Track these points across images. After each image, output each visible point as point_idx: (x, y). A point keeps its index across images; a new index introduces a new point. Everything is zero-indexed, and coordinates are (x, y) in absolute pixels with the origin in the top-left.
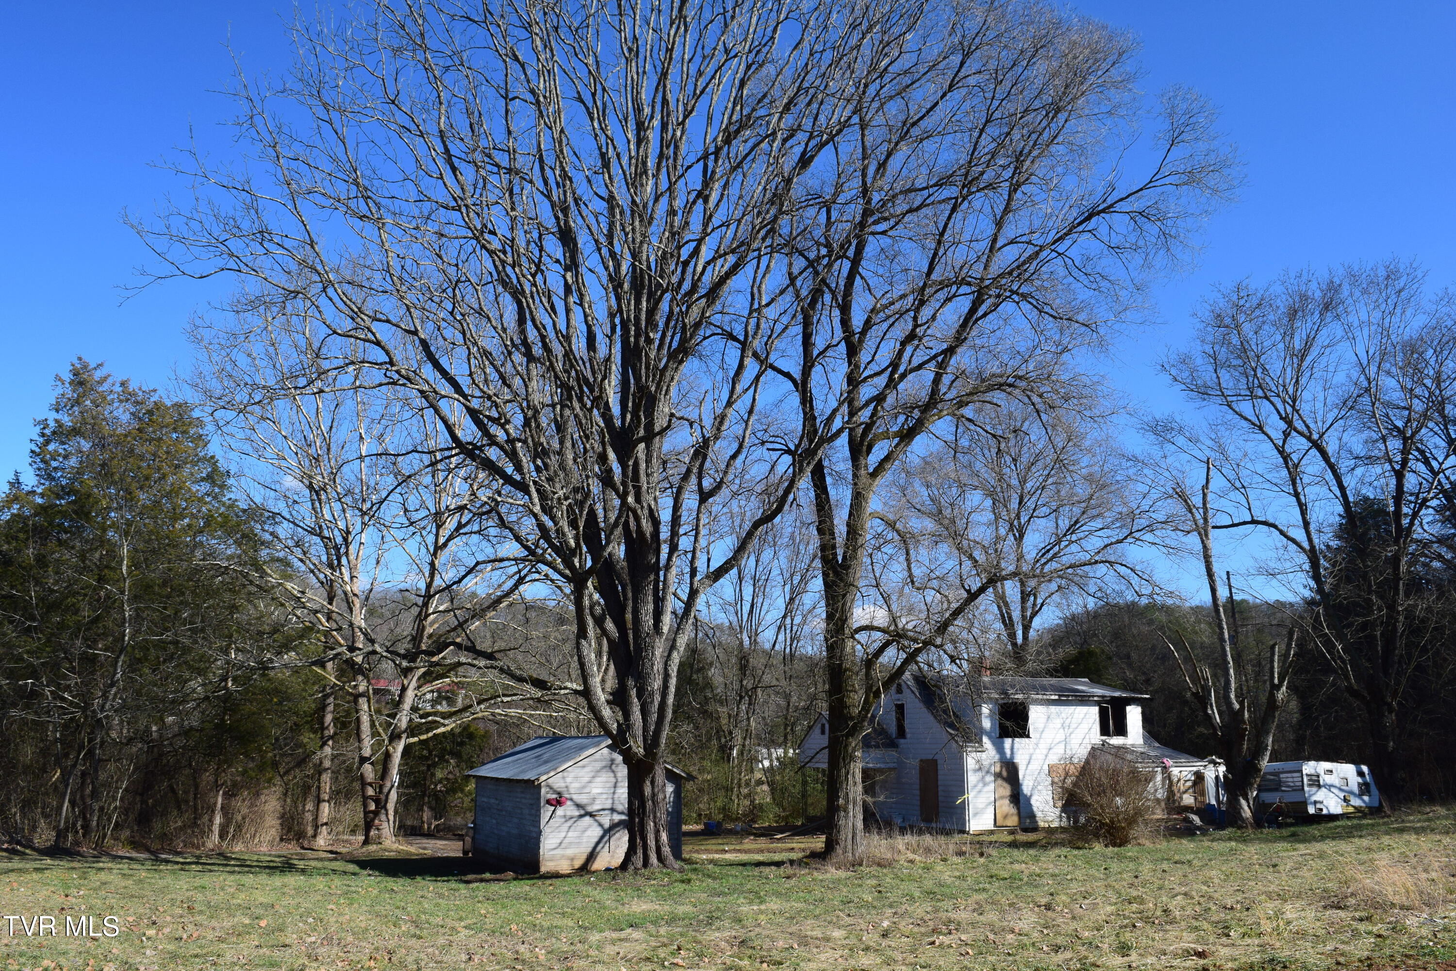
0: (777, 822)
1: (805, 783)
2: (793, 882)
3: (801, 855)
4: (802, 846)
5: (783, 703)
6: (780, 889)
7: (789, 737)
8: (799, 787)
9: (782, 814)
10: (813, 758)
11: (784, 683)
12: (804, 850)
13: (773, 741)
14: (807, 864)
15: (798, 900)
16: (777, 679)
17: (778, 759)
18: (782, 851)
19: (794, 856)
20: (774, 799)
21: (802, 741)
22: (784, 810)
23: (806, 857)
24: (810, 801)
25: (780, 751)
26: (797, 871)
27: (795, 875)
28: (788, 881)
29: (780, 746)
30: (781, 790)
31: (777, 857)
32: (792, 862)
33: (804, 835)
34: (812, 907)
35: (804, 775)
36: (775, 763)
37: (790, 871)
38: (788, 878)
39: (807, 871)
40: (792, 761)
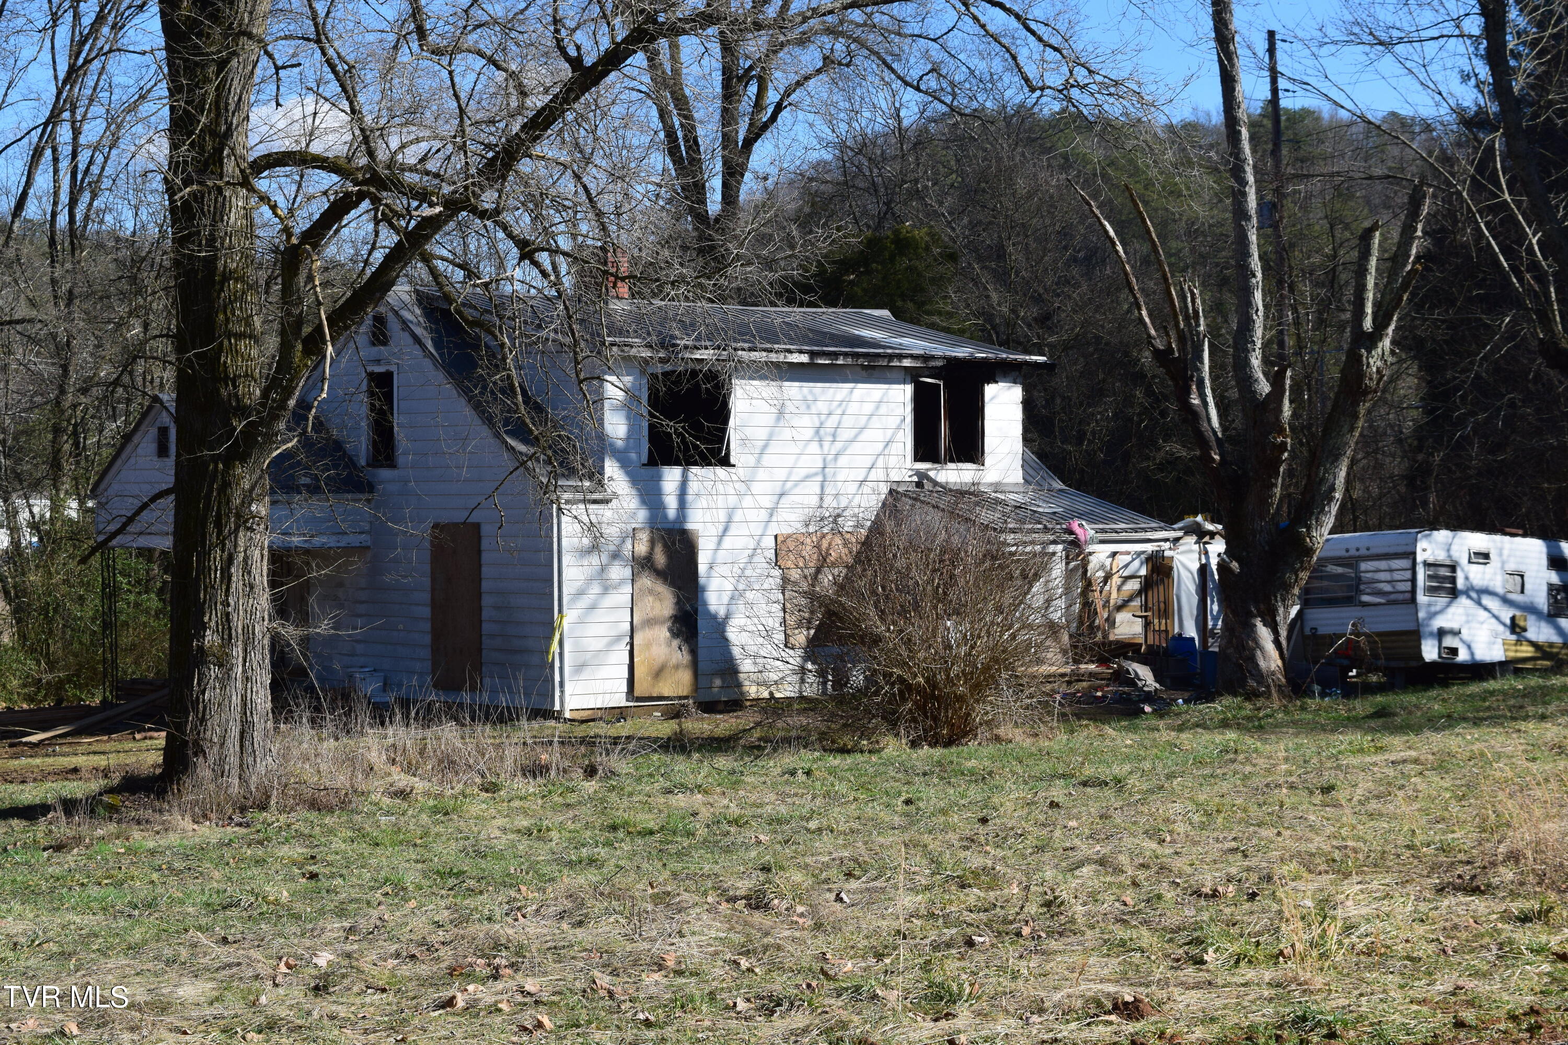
0: (30, 699)
1: (110, 593)
2: (71, 858)
3: (95, 786)
4: (101, 761)
5: (46, 367)
6: (33, 879)
7: (68, 467)
8: (94, 602)
9: (46, 677)
10: (130, 520)
11: (50, 312)
12: (106, 773)
13: (19, 477)
14: (112, 809)
15: (87, 909)
16: (32, 303)
17: (34, 526)
18: (45, 776)
19: (75, 789)
20: (23, 637)
21: (103, 475)
22: (52, 665)
23: (111, 791)
24: (126, 639)
25: (41, 506)
26: (84, 829)
27: (78, 840)
28: (58, 857)
29: (35, 487)
30: (44, 610)
31: (29, 794)
32: (69, 806)
33: (109, 732)
34: (122, 923)
35: (108, 567)
36: (29, 538)
37: (63, 829)
38: (59, 848)
39: (112, 827)
40: (75, 533)
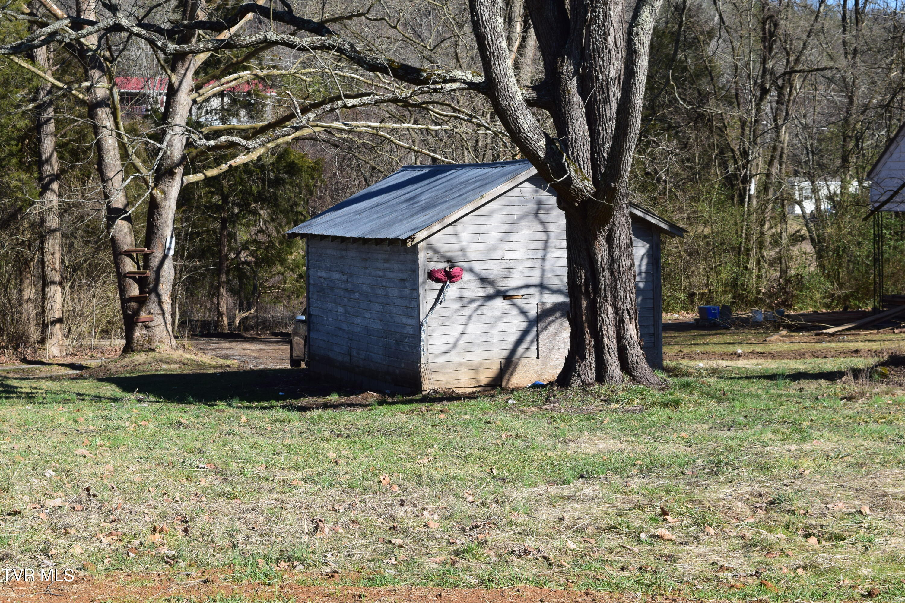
0: (827, 306)
1: (879, 239)
2: (859, 405)
3: (872, 361)
4: (875, 346)
5: (840, 99)
6: (836, 418)
7: (853, 159)
8: (868, 246)
9: (838, 293)
10: (896, 193)
11: (842, 63)
12: (876, 353)
13: (822, 167)
14: (883, 376)
15: (865, 436)
16: (831, 57)
17: (830, 198)
18: (838, 354)
19: (860, 363)
20: (822, 266)
21: (874, 167)
22: (841, 286)
23: (882, 364)
24: (888, 269)
25: (835, 186)
26: (866, 388)
27: (862, 394)
28: (850, 404)
29: (834, 174)
30: (836, 250)
31: (829, 365)
32: (856, 373)
33: (878, 327)
34: (893, 447)
35: (878, 225)
36: (825, 206)
37: (852, 387)
38: (850, 399)
39: (883, 387)
40: (857, 202)
